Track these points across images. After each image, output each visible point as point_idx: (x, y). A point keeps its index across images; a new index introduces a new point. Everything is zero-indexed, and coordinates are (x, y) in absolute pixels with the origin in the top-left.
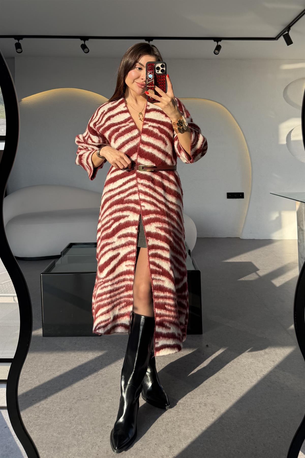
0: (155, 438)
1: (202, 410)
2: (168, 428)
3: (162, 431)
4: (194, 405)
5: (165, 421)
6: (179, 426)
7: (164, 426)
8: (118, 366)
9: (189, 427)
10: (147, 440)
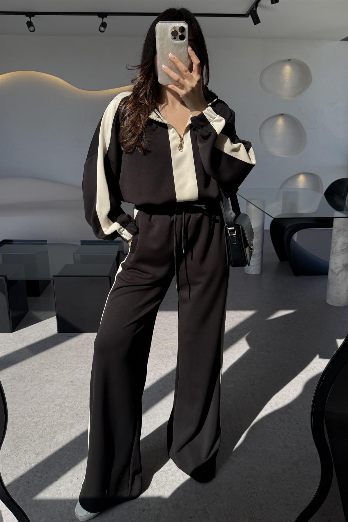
0: (27, 444)
1: (85, 415)
2: (45, 433)
3: (37, 436)
4: (80, 409)
5: (45, 425)
6: (56, 432)
7: (41, 431)
8: (23, 366)
9: (64, 433)
10: (18, 446)
